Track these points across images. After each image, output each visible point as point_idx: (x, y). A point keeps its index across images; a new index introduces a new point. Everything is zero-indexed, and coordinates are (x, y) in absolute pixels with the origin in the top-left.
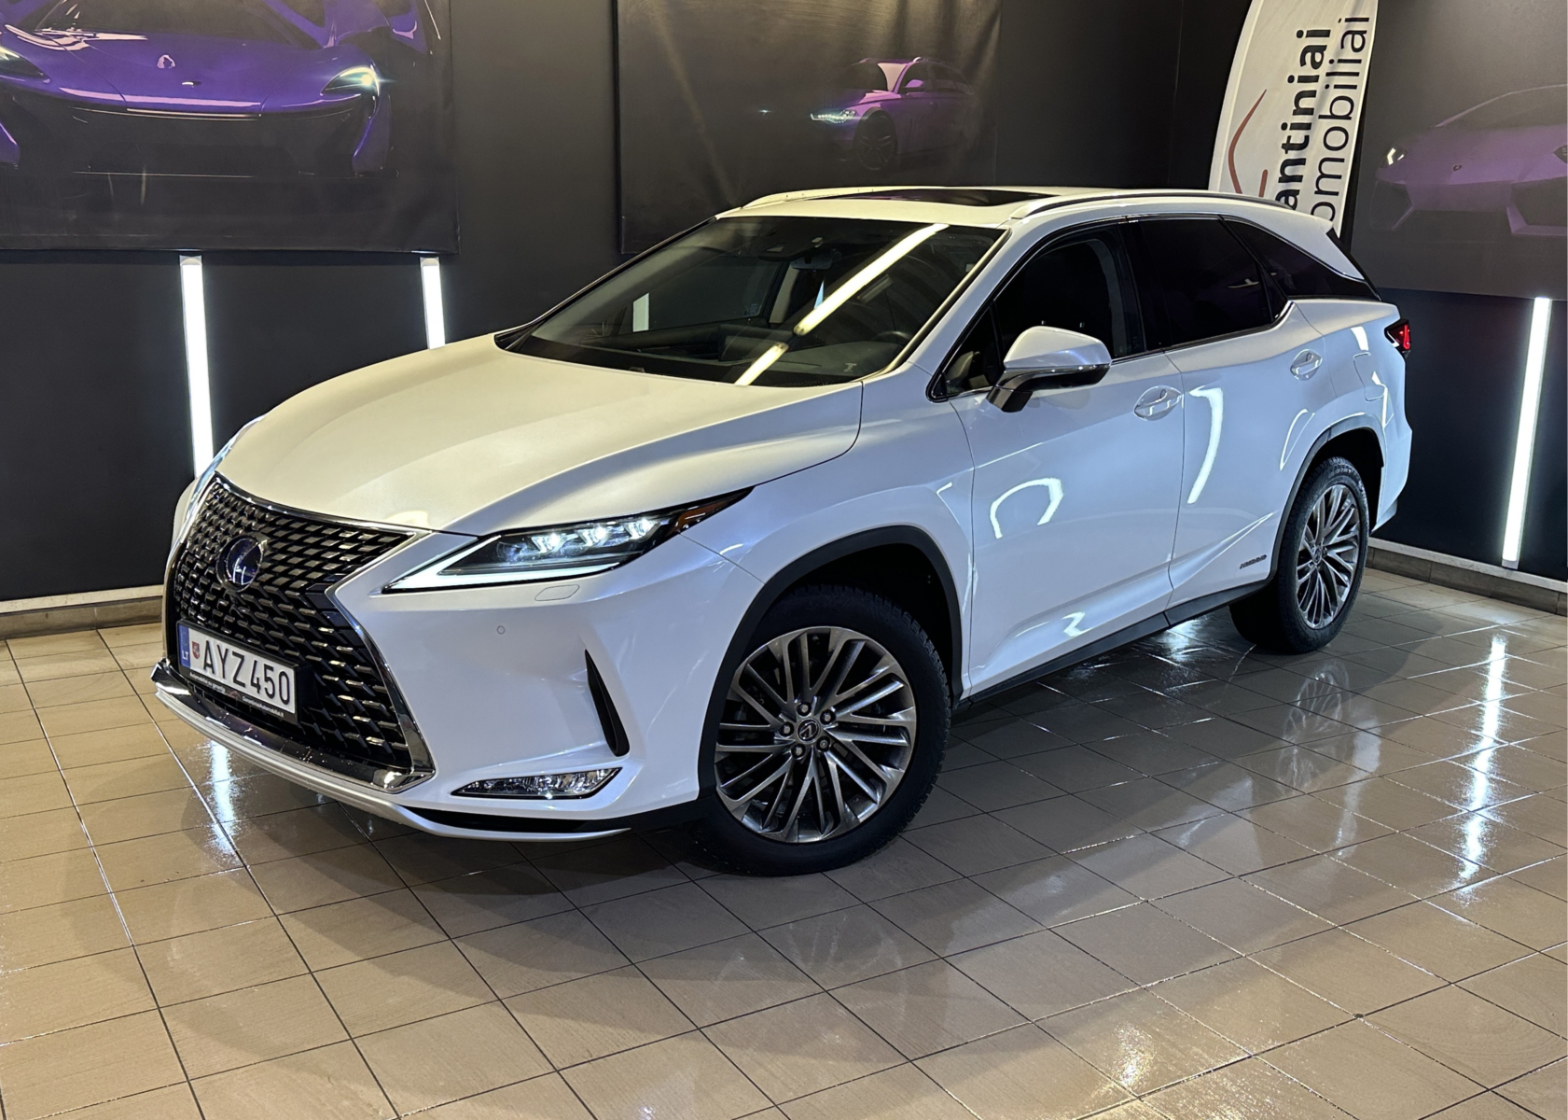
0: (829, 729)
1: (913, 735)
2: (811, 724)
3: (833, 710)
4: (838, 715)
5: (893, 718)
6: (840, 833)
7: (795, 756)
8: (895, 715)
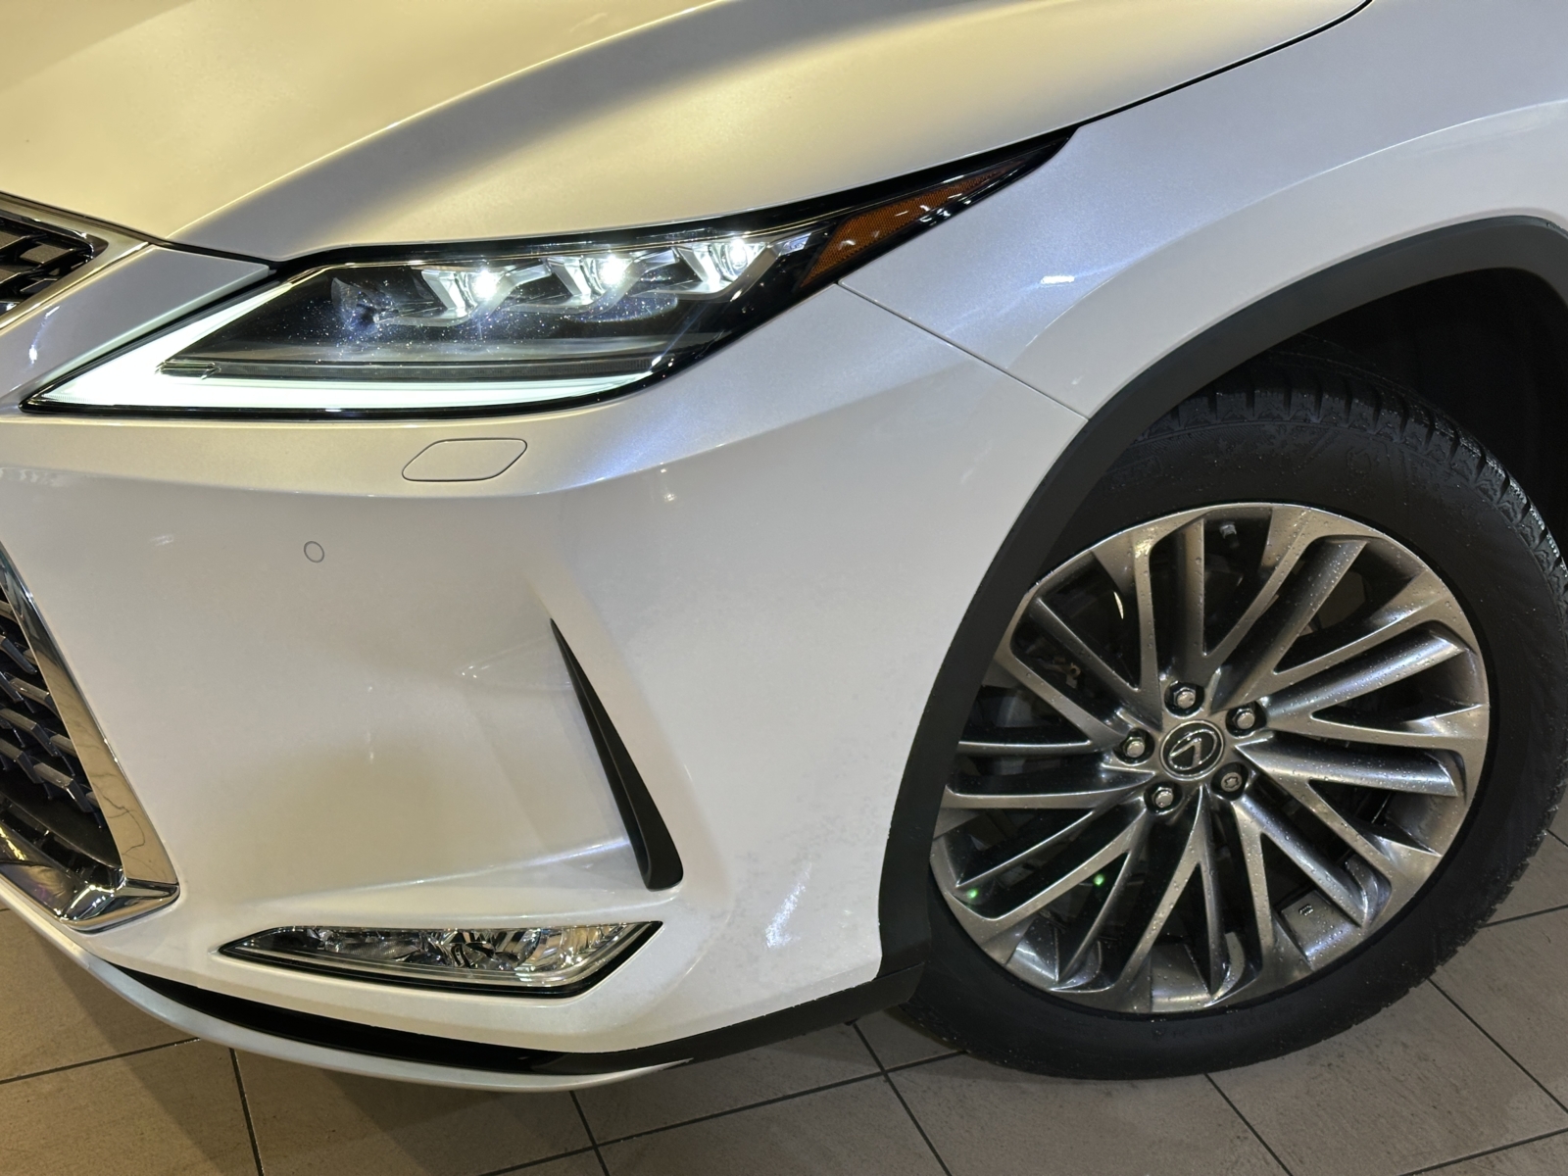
0: (1249, 748)
1: (1475, 770)
2: (1204, 736)
3: (1265, 701)
4: (1273, 713)
5: (1421, 729)
6: (1260, 993)
7: (1152, 806)
8: (1425, 721)
